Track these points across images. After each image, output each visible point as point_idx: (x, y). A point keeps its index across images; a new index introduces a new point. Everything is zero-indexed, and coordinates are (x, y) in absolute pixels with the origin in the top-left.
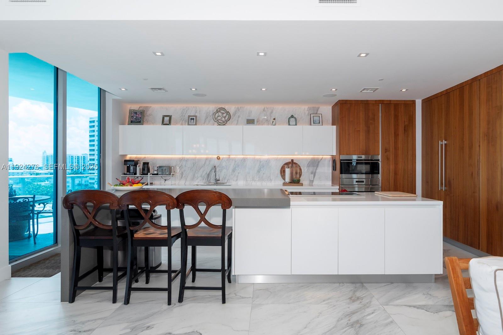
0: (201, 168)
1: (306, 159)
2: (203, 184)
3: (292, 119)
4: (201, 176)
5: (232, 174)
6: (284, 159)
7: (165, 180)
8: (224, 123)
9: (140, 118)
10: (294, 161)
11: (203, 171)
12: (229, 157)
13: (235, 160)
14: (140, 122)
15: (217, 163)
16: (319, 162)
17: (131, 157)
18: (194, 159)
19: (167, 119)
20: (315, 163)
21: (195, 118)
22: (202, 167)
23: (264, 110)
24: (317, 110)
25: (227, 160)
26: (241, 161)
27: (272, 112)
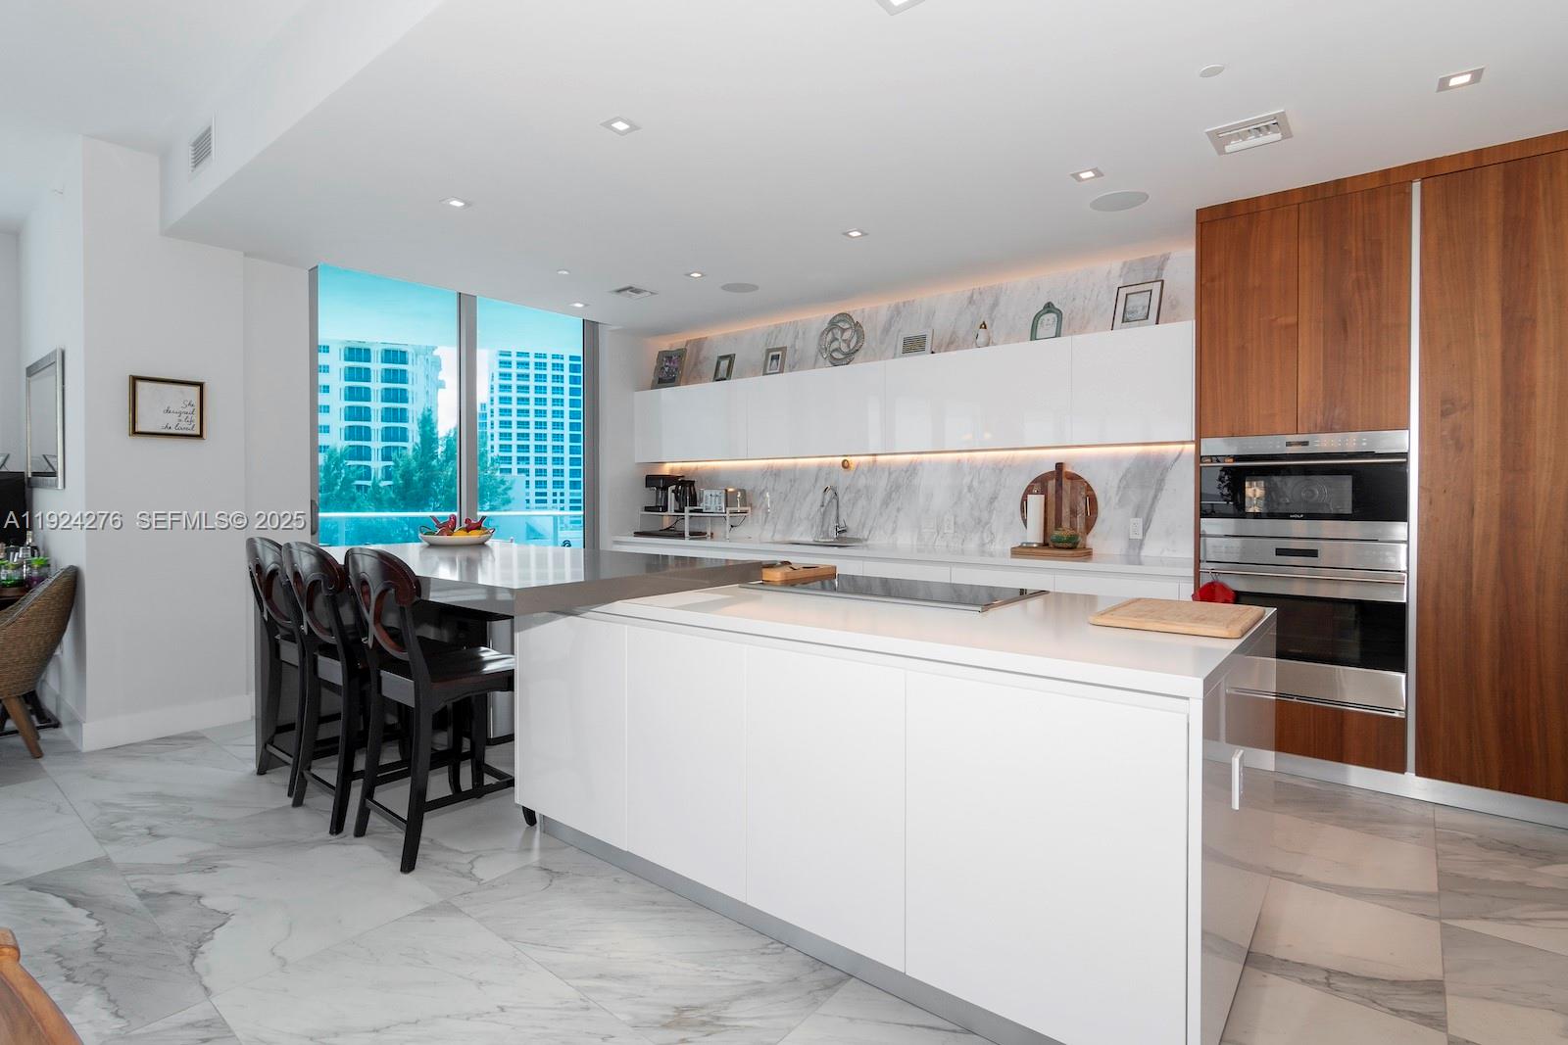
0: (807, 495)
1: (1115, 461)
2: (810, 540)
3: (1050, 316)
4: (808, 519)
5: (881, 514)
6: (1036, 462)
7: (732, 526)
8: (849, 357)
9: (677, 369)
10: (1066, 470)
11: (812, 504)
12: (875, 461)
13: (889, 469)
14: (675, 380)
15: (843, 480)
16: (1166, 469)
17: (672, 470)
18: (793, 469)
19: (724, 365)
20: (1149, 474)
21: (780, 353)
22: (810, 492)
23: (971, 301)
25: (870, 470)
26: (906, 472)
27: (995, 304)
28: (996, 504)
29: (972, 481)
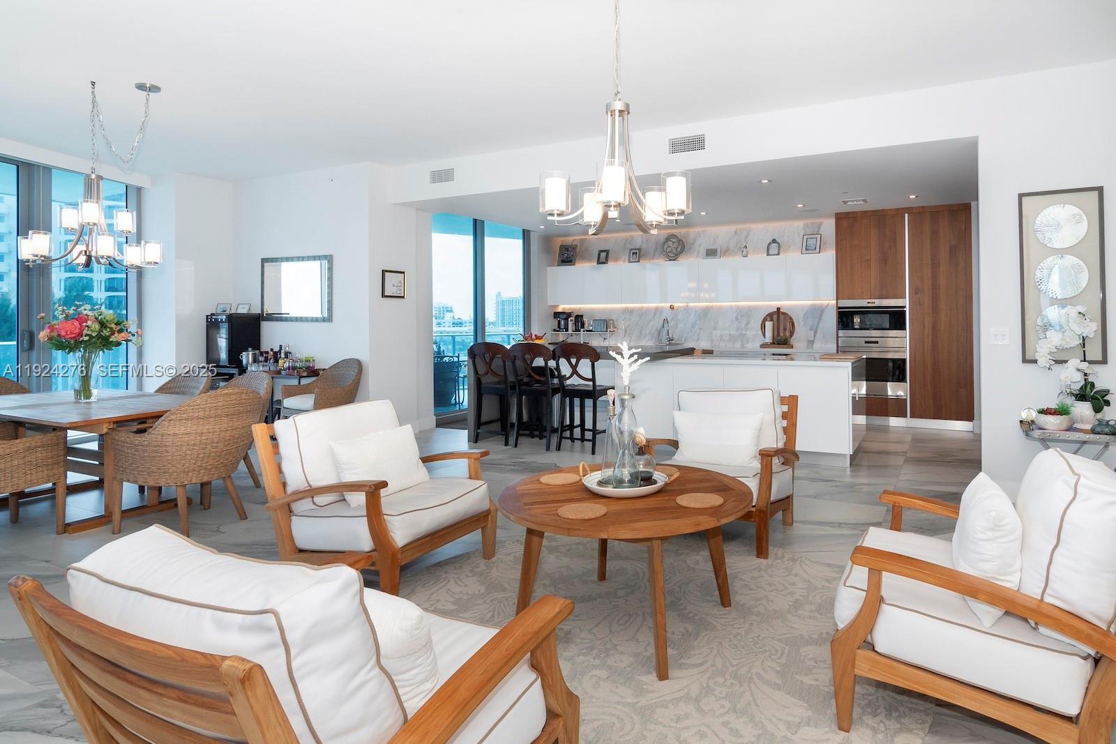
0: (649, 323)
1: (802, 307)
3: (775, 245)
4: (650, 334)
5: (691, 331)
6: (768, 307)
7: (605, 339)
8: (676, 257)
10: (781, 310)
11: (652, 327)
12: (687, 306)
13: (695, 309)
14: (571, 261)
15: (668, 314)
16: (822, 311)
18: (641, 309)
19: (603, 256)
20: (817, 313)
21: (637, 251)
22: (651, 320)
23: (736, 232)
24: (819, 228)
25: (685, 310)
26: (705, 311)
27: (747, 237)
28: (749, 326)
29: (737, 316)
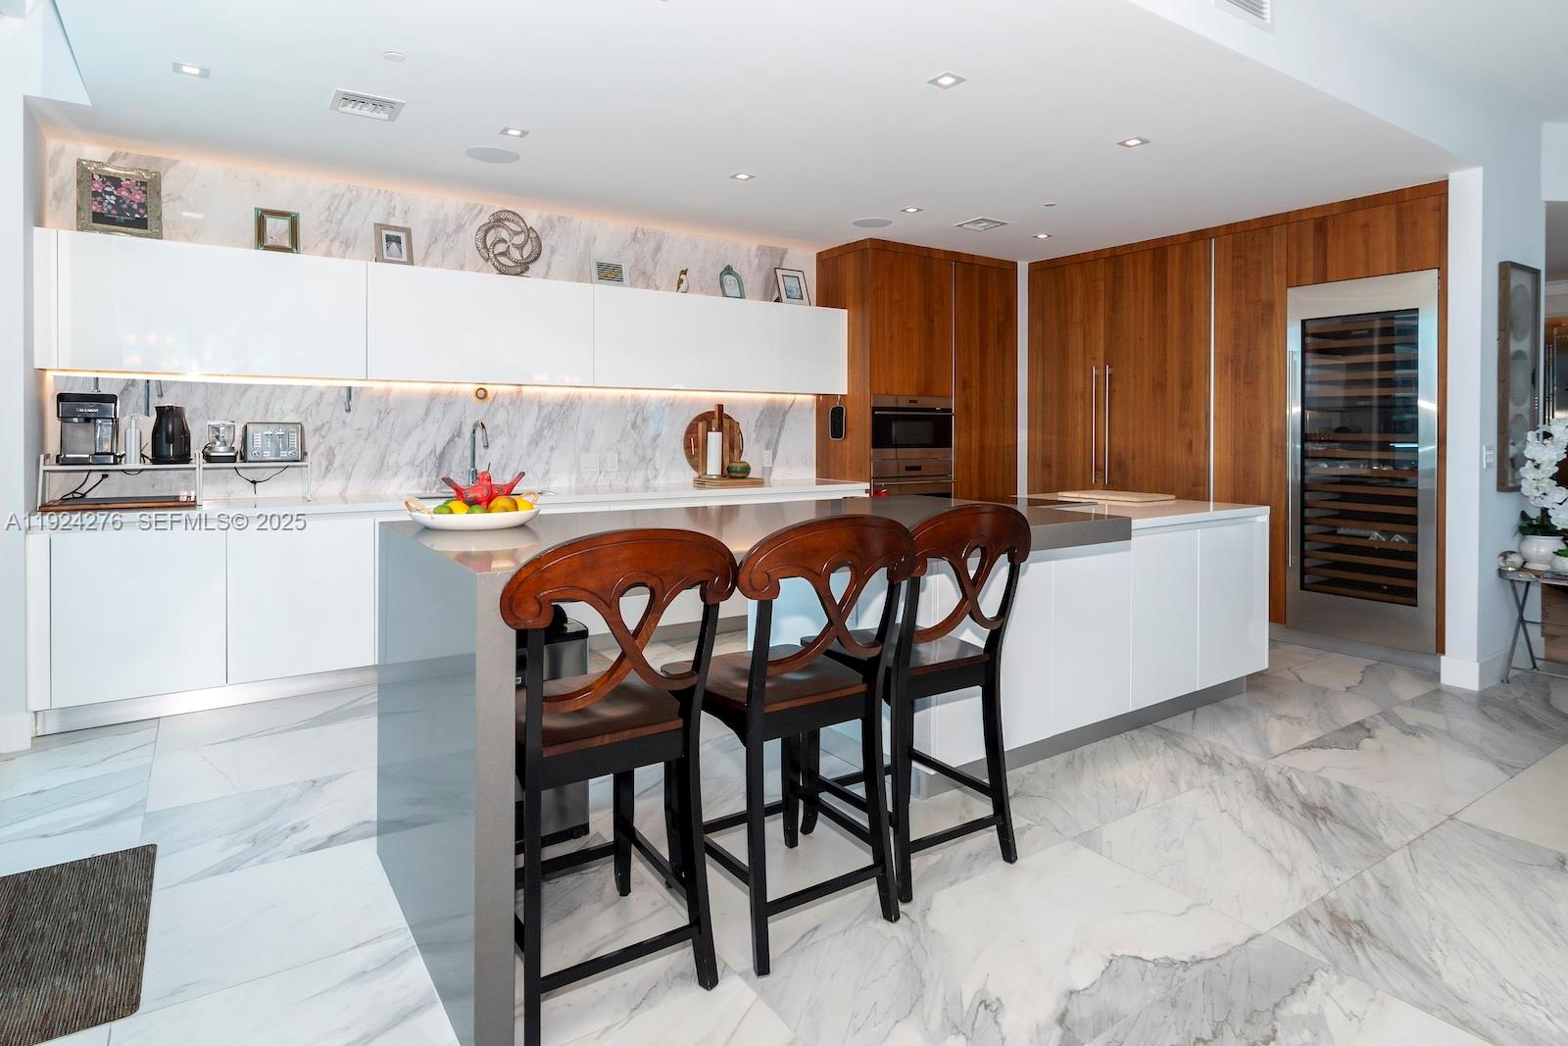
0: (410, 432)
3: (728, 278)
4: (412, 464)
5: (529, 455)
7: (254, 482)
9: (142, 205)
11: (420, 444)
12: (520, 392)
13: (540, 401)
14: (140, 226)
15: (474, 413)
19: (277, 228)
20: (775, 416)
22: (416, 427)
23: (634, 238)
24: (782, 259)
25: (512, 402)
26: (562, 406)
27: (658, 249)
28: (659, 441)
29: (635, 419)
